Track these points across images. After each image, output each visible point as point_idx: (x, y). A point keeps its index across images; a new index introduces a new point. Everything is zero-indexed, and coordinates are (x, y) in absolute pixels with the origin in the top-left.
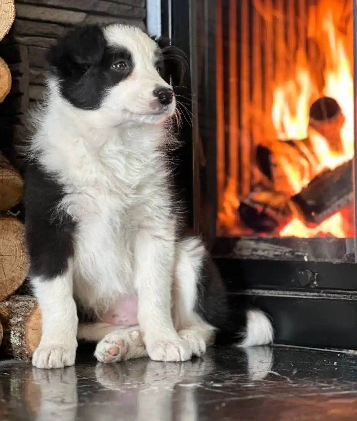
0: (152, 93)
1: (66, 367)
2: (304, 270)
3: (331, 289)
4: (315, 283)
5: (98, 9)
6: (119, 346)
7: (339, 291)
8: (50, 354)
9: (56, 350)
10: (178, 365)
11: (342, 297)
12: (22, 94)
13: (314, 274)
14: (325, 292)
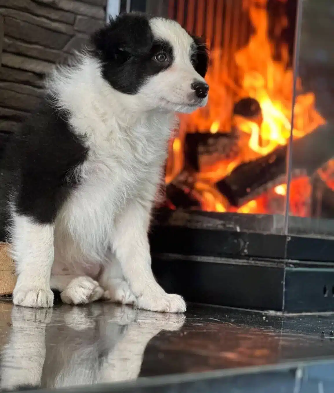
0: (190, 86)
2: (237, 239)
3: (258, 257)
4: (246, 251)
7: (266, 259)
13: (245, 243)
14: (253, 260)
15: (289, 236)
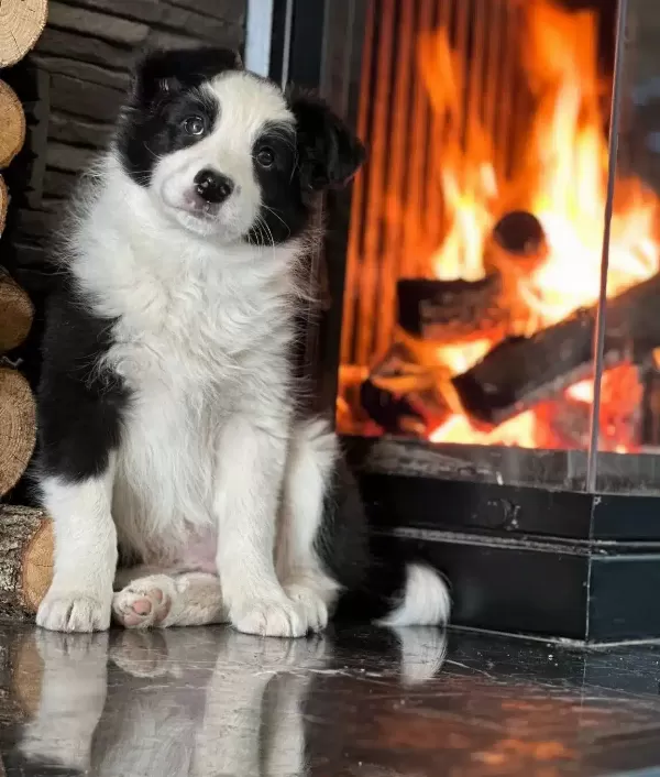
1: (96, 632)
2: (498, 500)
3: (539, 534)
4: (514, 522)
5: (168, 22)
6: (150, 600)
7: (554, 538)
8: (71, 608)
9: (82, 602)
10: (287, 643)
11: (558, 549)
12: (36, 156)
13: (513, 507)
14: (529, 540)
15: (597, 496)
